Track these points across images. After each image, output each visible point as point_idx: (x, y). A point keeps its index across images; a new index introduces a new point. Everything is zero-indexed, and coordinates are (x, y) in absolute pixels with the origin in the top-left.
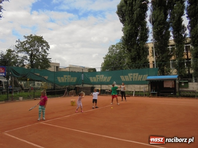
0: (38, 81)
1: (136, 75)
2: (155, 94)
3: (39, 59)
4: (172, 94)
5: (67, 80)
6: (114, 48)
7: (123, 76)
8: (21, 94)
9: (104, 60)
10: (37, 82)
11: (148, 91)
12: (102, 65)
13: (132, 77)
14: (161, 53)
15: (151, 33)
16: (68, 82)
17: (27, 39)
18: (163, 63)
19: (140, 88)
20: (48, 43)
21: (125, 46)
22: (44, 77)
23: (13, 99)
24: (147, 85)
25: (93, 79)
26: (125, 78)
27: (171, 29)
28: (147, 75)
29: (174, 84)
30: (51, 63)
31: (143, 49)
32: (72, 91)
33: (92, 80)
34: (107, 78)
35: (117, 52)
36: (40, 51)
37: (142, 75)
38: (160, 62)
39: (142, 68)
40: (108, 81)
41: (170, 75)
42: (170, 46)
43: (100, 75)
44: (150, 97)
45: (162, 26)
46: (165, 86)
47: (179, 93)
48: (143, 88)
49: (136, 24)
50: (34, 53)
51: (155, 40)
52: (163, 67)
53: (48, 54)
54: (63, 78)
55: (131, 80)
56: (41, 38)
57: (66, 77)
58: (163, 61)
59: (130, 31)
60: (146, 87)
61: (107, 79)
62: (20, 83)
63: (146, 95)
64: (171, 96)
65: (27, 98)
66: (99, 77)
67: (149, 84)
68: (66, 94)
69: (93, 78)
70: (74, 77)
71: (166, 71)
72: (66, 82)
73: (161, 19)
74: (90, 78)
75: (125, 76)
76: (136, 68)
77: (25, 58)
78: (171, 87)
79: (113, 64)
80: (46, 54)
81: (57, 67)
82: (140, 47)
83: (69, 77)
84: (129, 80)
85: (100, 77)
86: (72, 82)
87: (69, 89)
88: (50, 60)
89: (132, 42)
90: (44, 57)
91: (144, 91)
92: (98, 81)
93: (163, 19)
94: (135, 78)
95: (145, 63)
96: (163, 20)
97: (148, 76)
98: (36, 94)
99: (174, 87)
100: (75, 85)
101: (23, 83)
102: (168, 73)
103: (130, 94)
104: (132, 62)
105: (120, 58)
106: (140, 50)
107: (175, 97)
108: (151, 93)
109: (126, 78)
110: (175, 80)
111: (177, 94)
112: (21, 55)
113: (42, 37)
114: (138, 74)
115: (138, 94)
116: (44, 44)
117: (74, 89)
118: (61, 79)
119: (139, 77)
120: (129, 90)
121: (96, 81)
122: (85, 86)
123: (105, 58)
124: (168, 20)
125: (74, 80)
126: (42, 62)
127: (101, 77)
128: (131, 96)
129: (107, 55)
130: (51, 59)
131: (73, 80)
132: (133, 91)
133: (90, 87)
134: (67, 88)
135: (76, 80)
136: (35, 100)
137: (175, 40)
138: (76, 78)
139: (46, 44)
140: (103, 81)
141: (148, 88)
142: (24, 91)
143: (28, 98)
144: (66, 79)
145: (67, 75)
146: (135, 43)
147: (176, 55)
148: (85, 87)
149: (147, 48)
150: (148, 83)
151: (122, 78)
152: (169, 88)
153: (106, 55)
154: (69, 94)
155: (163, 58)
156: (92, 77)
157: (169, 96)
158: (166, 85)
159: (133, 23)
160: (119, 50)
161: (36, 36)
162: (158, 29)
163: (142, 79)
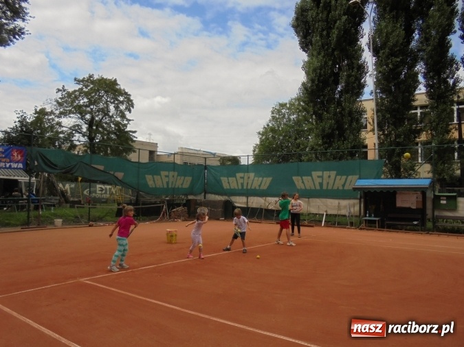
0: (104, 183)
1: (329, 177)
2: (374, 222)
3: (109, 133)
4: (416, 225)
5: (168, 183)
6: (283, 111)
7: (299, 178)
8: (59, 211)
9: (260, 139)
10: (100, 186)
11: (358, 214)
12: (254, 151)
13: (320, 180)
14: (394, 124)
15: (370, 75)
16: (170, 186)
17: (80, 86)
18: (398, 149)
19: (339, 207)
20: (130, 95)
21: (307, 104)
22: (113, 175)
23: (42, 223)
24: (357, 201)
25: (229, 183)
26: (303, 182)
27: (420, 67)
28: (358, 176)
29: (420, 199)
30: (135, 141)
31: (350, 113)
32: (180, 209)
33: (226, 186)
34: (262, 180)
35: (290, 120)
36: (111, 114)
37: (345, 177)
38: (391, 146)
39: (347, 160)
40: (264, 187)
41: (415, 178)
42: (419, 109)
43: (246, 174)
44: (361, 229)
45: (399, 60)
46: (399, 204)
47: (434, 223)
48: (345, 207)
49: (336, 53)
50: (97, 119)
51: (382, 92)
52: (397, 159)
53: (130, 120)
54: (159, 177)
55: (318, 188)
56: (114, 83)
57: (166, 176)
58: (398, 144)
59: (321, 70)
60: (354, 205)
61: (261, 183)
62: (61, 185)
63: (352, 224)
64: (414, 229)
65: (72, 220)
66: (243, 178)
67: (361, 198)
68: (164, 215)
69: (230, 178)
70: (185, 176)
71: (404, 169)
72: (165, 186)
73: (397, 42)
74: (222, 178)
75: (304, 178)
76: (334, 158)
77: (76, 128)
78: (414, 207)
79: (281, 147)
80: (125, 122)
81: (152, 153)
82: (343, 109)
83: (173, 176)
84: (313, 188)
85: (246, 178)
86: (180, 186)
87: (172, 205)
88: (133, 134)
89: (324, 96)
90: (119, 127)
91: (347, 214)
92: (240, 187)
93: (401, 41)
94: (328, 183)
95: (353, 147)
96: (402, 44)
97: (360, 178)
98: (94, 213)
99: (420, 206)
100: (186, 195)
101: (68, 187)
102: (410, 172)
103: (315, 220)
104: (324, 143)
105: (298, 135)
106: (343, 116)
107: (422, 231)
108: (366, 220)
109: (306, 182)
110: (423, 191)
111: (429, 225)
112: (68, 122)
113: (115, 80)
114: (335, 172)
115: (334, 221)
116: (121, 99)
117: (184, 205)
118: (154, 181)
119: (337, 181)
120: (314, 211)
121: (237, 188)
122: (211, 197)
123: (263, 135)
124: (413, 44)
125: (185, 182)
126: (115, 140)
127: (249, 178)
128: (317, 225)
129: (268, 125)
130: (135, 132)
131: (182, 184)
132: (323, 215)
133: (221, 201)
134: (168, 201)
135: (189, 183)
136: (90, 226)
137: (429, 94)
138: (189, 179)
139: (125, 98)
140: (253, 188)
141: (357, 208)
142: (68, 205)
143: (75, 221)
144: (167, 179)
145: (169, 171)
146: (331, 100)
147: (431, 130)
148: (210, 201)
149: (359, 112)
150: (359, 197)
151: (296, 183)
152: (409, 209)
153: (265, 128)
154: (173, 214)
155: (398, 136)
156: (226, 178)
157: (408, 227)
158: (401, 202)
159: (327, 50)
160: (295, 116)
161: (103, 78)
162: (387, 66)
163: (344, 186)
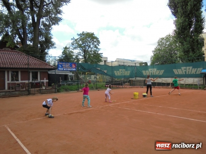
1: (189, 69)
5: (122, 74)
7: (176, 70)
11: (203, 84)
13: (185, 70)
16: (123, 75)
19: (194, 81)
21: (177, 39)
22: (103, 71)
25: (146, 73)
26: (178, 72)
32: (127, 83)
34: (160, 71)
35: (166, 45)
39: (196, 61)
44: (204, 90)
55: (184, 73)
63: (200, 88)
67: (204, 77)
74: (142, 71)
75: (178, 70)
84: (182, 74)
85: (153, 71)
87: (124, 82)
91: (198, 84)
94: (189, 72)
97: (203, 69)
100: (129, 78)
106: (193, 42)
115: (192, 87)
117: (128, 82)
118: (117, 73)
122: (138, 79)
133: (142, 80)
136: (98, 90)
140: (156, 74)
145: (122, 69)
149: (202, 40)
151: (175, 72)
